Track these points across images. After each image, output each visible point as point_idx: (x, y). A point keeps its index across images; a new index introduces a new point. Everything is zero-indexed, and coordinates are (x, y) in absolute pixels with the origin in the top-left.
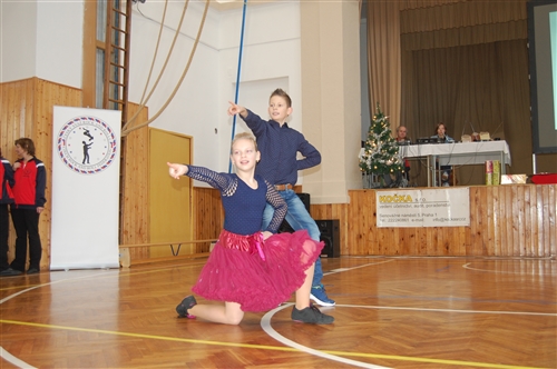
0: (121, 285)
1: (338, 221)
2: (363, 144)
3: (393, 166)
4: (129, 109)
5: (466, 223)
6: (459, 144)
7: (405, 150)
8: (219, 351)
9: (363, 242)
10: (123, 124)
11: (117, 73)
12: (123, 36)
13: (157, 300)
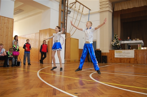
2: (112, 41)
3: (118, 45)
4: (67, 34)
5: (134, 57)
6: (132, 41)
7: (121, 42)
8: (80, 81)
9: (112, 60)
10: (66, 37)
11: (65, 27)
12: (66, 20)
13: (70, 70)
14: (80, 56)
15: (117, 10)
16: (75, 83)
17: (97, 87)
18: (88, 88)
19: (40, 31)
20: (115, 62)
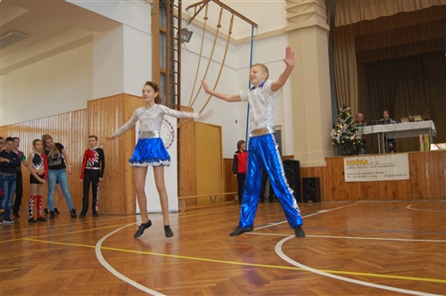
0: (180, 224)
1: (319, 178)
2: (334, 127)
3: (355, 140)
5: (407, 177)
6: (400, 124)
7: (363, 129)
8: (250, 270)
9: (336, 191)
11: (173, 88)
12: (176, 64)
13: (205, 234)
14: (229, 181)
15: (343, 24)
16: (232, 279)
17: (311, 289)
19: (89, 102)
20: (347, 197)
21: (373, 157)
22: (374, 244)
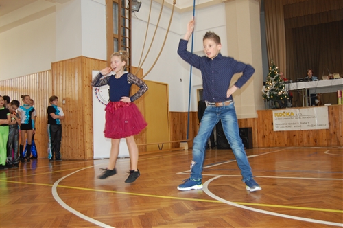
1: (251, 128)
2: (264, 84)
3: (282, 95)
4: (133, 70)
5: (327, 127)
6: (321, 81)
7: (289, 86)
9: (266, 139)
13: (147, 175)
14: (174, 131)
16: (160, 210)
17: (222, 217)
18: (197, 221)
19: (53, 64)
20: (275, 145)
21: (297, 110)
22: (286, 182)
